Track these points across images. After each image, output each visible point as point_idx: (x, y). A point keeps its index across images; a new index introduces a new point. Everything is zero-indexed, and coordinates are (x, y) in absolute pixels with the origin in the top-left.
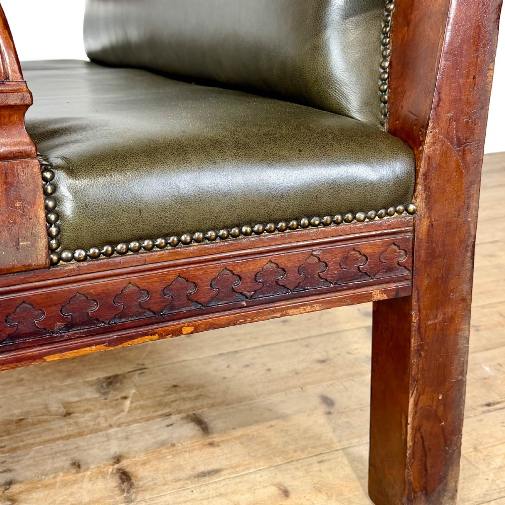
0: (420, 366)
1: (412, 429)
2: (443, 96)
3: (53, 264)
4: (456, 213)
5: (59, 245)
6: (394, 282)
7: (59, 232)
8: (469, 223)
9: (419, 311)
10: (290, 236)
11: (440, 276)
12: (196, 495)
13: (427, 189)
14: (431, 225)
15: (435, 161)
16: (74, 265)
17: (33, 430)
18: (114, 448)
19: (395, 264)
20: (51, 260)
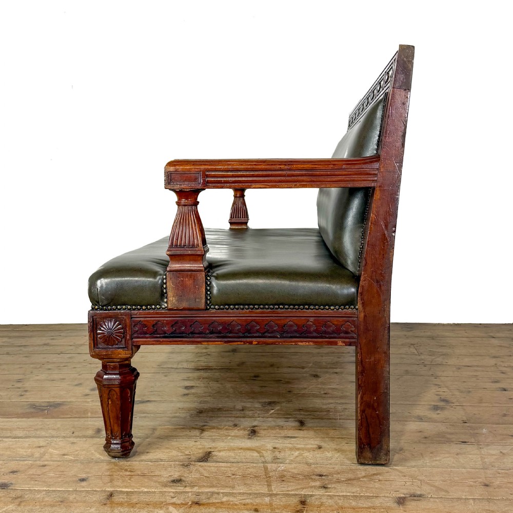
0: (363, 380)
1: (360, 410)
2: (368, 261)
3: (207, 309)
4: (378, 312)
5: (210, 303)
6: (349, 339)
7: (210, 298)
8: (385, 317)
9: (361, 354)
10: (299, 312)
11: (371, 339)
12: (280, 442)
13: (362, 299)
14: (365, 316)
15: (366, 288)
16: (214, 310)
17: (224, 412)
18: (255, 423)
19: (349, 331)
20: (207, 308)
